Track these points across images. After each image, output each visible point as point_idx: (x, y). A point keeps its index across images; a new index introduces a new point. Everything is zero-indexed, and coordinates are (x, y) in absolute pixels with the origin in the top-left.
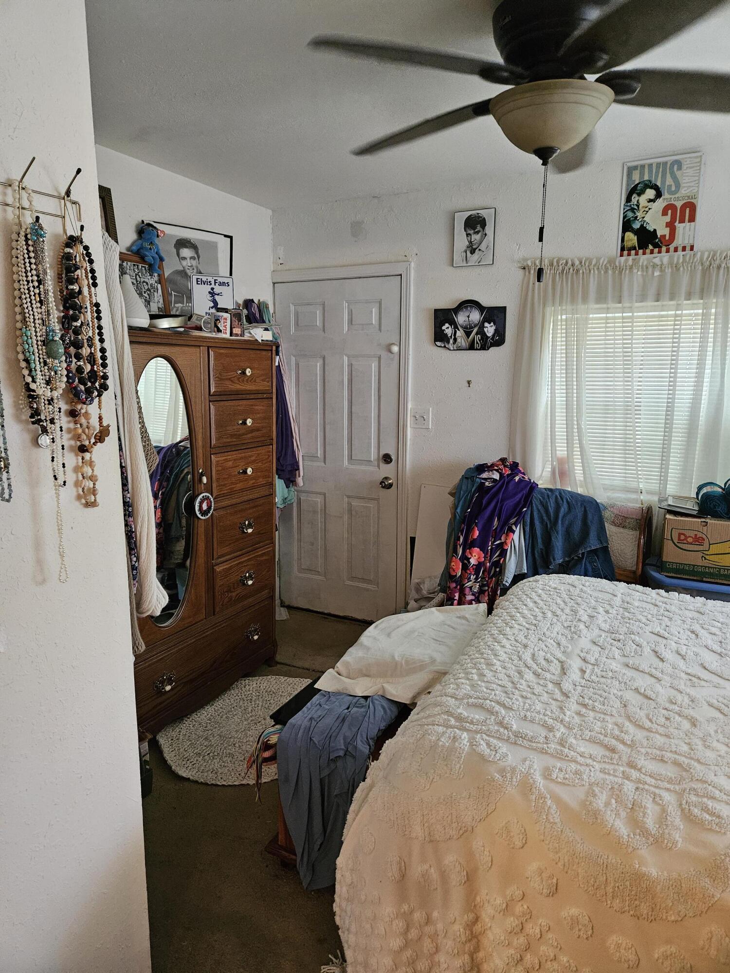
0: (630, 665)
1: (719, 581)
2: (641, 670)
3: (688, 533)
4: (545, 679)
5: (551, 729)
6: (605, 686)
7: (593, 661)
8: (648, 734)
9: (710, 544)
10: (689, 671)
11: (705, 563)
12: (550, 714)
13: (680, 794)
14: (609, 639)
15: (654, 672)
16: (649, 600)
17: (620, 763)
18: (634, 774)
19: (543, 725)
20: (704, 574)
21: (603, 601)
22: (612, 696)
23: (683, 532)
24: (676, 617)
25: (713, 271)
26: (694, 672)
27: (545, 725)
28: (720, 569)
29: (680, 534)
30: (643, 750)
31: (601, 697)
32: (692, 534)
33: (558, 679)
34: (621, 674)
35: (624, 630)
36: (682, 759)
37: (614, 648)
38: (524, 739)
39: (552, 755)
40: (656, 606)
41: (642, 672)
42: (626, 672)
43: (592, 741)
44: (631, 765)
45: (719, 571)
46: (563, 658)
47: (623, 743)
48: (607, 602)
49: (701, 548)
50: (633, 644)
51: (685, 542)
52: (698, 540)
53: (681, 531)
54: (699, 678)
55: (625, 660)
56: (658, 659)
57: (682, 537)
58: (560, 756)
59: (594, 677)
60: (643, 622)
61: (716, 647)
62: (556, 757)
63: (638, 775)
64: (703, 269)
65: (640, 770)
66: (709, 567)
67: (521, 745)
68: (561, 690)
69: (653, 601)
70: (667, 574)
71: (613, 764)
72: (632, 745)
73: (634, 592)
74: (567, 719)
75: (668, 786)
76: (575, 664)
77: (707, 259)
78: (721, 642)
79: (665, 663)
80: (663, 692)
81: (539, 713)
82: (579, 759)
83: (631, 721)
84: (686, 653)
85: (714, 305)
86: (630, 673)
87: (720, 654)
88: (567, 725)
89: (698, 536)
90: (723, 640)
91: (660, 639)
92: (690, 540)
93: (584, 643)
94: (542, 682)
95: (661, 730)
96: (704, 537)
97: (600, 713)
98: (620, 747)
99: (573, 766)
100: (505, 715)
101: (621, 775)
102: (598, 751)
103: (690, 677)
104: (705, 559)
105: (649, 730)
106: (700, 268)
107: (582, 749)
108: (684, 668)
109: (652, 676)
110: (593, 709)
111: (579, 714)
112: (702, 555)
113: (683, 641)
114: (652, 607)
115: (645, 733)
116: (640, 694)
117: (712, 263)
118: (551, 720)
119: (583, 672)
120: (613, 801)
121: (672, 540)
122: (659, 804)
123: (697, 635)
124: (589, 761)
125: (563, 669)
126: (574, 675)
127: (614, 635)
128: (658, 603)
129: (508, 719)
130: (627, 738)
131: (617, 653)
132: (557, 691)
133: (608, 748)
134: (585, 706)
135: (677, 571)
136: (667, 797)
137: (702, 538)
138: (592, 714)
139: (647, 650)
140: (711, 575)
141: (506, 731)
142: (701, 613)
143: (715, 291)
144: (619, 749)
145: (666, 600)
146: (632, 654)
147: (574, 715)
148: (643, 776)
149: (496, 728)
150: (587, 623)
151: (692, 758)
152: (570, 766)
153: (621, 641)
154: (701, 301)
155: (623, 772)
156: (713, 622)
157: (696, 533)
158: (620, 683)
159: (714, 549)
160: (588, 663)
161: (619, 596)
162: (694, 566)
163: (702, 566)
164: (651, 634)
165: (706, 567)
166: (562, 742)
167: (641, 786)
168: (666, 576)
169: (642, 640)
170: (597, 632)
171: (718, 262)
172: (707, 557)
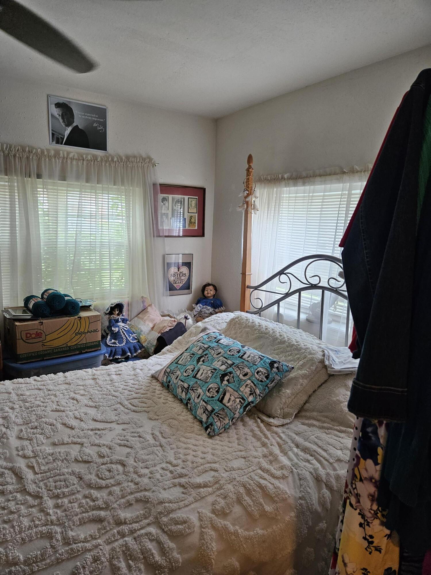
0: (57, 443)
1: (53, 357)
2: (66, 442)
3: (31, 332)
4: (11, 493)
5: (50, 536)
6: (56, 470)
7: (32, 454)
8: (108, 490)
9: (46, 336)
10: (91, 427)
11: (45, 348)
12: (40, 523)
13: (157, 523)
14: (29, 430)
15: (75, 440)
16: (33, 387)
17: (111, 528)
18: (125, 528)
19: (41, 537)
20: (45, 355)
21: (4, 401)
22: (67, 476)
23: (28, 332)
24: (58, 393)
25: (12, 158)
26: (94, 427)
27: (43, 536)
28: (53, 349)
29: (26, 334)
30: (115, 505)
31: (61, 481)
32: (35, 331)
33: (20, 486)
34: (58, 454)
35: (33, 418)
36: (138, 495)
37: (38, 435)
38: (37, 562)
39: (68, 559)
40: (40, 389)
41: (67, 444)
42: (59, 450)
43: (82, 523)
44: (119, 523)
45: (53, 351)
46: (10, 465)
47: (100, 509)
48: (8, 401)
49: (41, 339)
50: (47, 426)
51: (30, 338)
52: (38, 335)
53: (27, 332)
54: (99, 430)
55: (50, 440)
56: (69, 429)
57: (28, 335)
58: (73, 555)
59: (43, 468)
60: (41, 405)
61: (91, 404)
62: (72, 558)
63: (127, 527)
64: (4, 155)
65: (125, 523)
66: (47, 350)
67: (39, 571)
68: (30, 494)
69: (36, 387)
70: (21, 362)
71: (107, 531)
72: (107, 507)
73: (21, 385)
74: (54, 518)
75: (147, 521)
76: (21, 464)
77: (6, 148)
78: (90, 399)
79: (75, 430)
80: (91, 452)
81: (30, 528)
82: (88, 545)
83: (92, 488)
84: (80, 415)
85: (16, 181)
86: (62, 449)
87: (95, 407)
88: (58, 523)
89: (38, 332)
90: (91, 397)
91: (60, 414)
92: (33, 336)
93: (14, 442)
94: (10, 497)
95: (112, 481)
96: (42, 332)
97: (70, 495)
98: (103, 513)
99: (89, 556)
100: (6, 552)
101: (119, 537)
102: (92, 529)
103: (95, 432)
104: (44, 345)
105: (107, 487)
106: (2, 154)
107: (82, 536)
108: (87, 427)
109: (75, 443)
110: (65, 496)
111: (57, 506)
112: (42, 343)
113: (73, 408)
114: (37, 392)
115: (107, 491)
116: (80, 462)
117: (10, 152)
118: (44, 528)
119: (32, 468)
120: (130, 562)
121: (22, 339)
122: (153, 540)
123: (77, 400)
124: (94, 542)
125: (16, 474)
126: (29, 475)
127: (30, 425)
128: (40, 387)
129: (11, 554)
130: (100, 503)
131: (41, 437)
132: (28, 498)
133: (96, 520)
134: (57, 497)
135: (27, 358)
136: (152, 530)
137: (41, 333)
138: (66, 500)
139: (59, 426)
140: (49, 354)
141: (17, 567)
142: (67, 384)
143: (15, 172)
144: (103, 516)
145: (43, 383)
146: (52, 434)
147: (55, 510)
148: (131, 526)
149: (7, 571)
150: (6, 425)
151: (141, 491)
152: (87, 558)
153: (38, 427)
154: (7, 177)
155: (118, 532)
156: (78, 387)
157: (37, 330)
158: (63, 461)
159: (49, 338)
160: (30, 458)
161: (12, 393)
162: (38, 352)
163: (42, 351)
164: (52, 412)
165: (45, 350)
166: (67, 542)
167: (135, 535)
168: (20, 364)
169: (51, 420)
170: (16, 428)
171: (13, 152)
172: (45, 344)
